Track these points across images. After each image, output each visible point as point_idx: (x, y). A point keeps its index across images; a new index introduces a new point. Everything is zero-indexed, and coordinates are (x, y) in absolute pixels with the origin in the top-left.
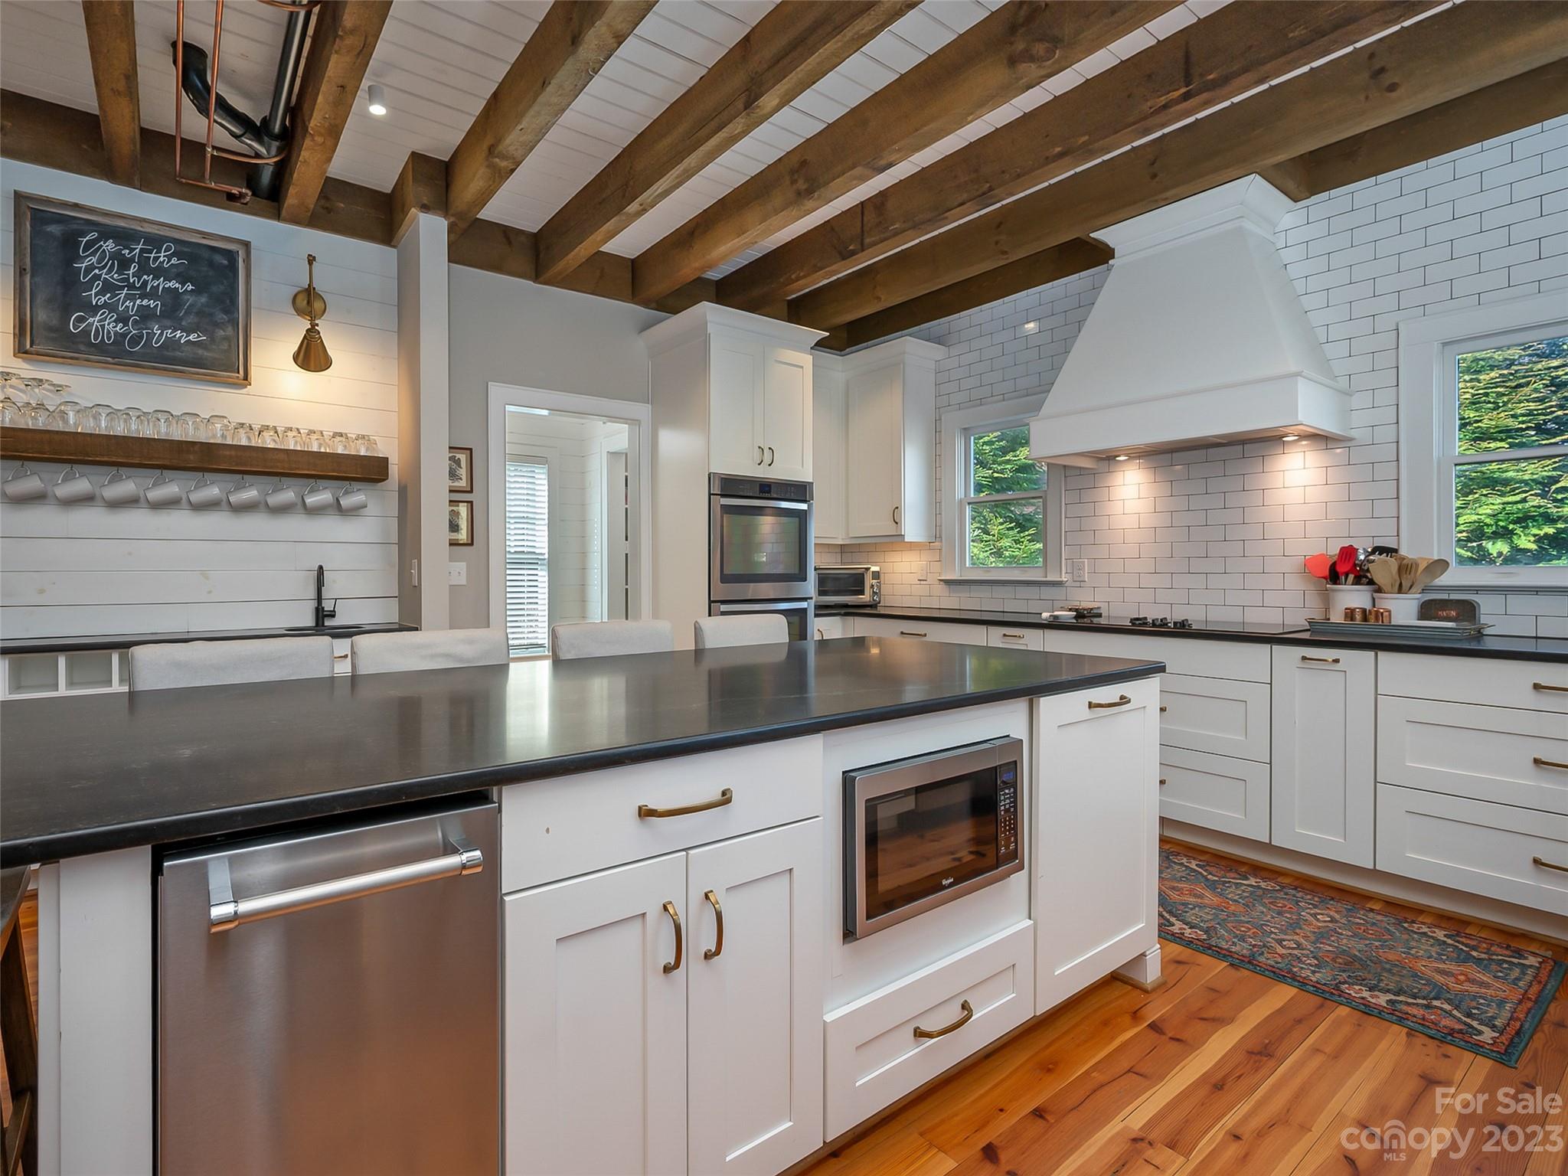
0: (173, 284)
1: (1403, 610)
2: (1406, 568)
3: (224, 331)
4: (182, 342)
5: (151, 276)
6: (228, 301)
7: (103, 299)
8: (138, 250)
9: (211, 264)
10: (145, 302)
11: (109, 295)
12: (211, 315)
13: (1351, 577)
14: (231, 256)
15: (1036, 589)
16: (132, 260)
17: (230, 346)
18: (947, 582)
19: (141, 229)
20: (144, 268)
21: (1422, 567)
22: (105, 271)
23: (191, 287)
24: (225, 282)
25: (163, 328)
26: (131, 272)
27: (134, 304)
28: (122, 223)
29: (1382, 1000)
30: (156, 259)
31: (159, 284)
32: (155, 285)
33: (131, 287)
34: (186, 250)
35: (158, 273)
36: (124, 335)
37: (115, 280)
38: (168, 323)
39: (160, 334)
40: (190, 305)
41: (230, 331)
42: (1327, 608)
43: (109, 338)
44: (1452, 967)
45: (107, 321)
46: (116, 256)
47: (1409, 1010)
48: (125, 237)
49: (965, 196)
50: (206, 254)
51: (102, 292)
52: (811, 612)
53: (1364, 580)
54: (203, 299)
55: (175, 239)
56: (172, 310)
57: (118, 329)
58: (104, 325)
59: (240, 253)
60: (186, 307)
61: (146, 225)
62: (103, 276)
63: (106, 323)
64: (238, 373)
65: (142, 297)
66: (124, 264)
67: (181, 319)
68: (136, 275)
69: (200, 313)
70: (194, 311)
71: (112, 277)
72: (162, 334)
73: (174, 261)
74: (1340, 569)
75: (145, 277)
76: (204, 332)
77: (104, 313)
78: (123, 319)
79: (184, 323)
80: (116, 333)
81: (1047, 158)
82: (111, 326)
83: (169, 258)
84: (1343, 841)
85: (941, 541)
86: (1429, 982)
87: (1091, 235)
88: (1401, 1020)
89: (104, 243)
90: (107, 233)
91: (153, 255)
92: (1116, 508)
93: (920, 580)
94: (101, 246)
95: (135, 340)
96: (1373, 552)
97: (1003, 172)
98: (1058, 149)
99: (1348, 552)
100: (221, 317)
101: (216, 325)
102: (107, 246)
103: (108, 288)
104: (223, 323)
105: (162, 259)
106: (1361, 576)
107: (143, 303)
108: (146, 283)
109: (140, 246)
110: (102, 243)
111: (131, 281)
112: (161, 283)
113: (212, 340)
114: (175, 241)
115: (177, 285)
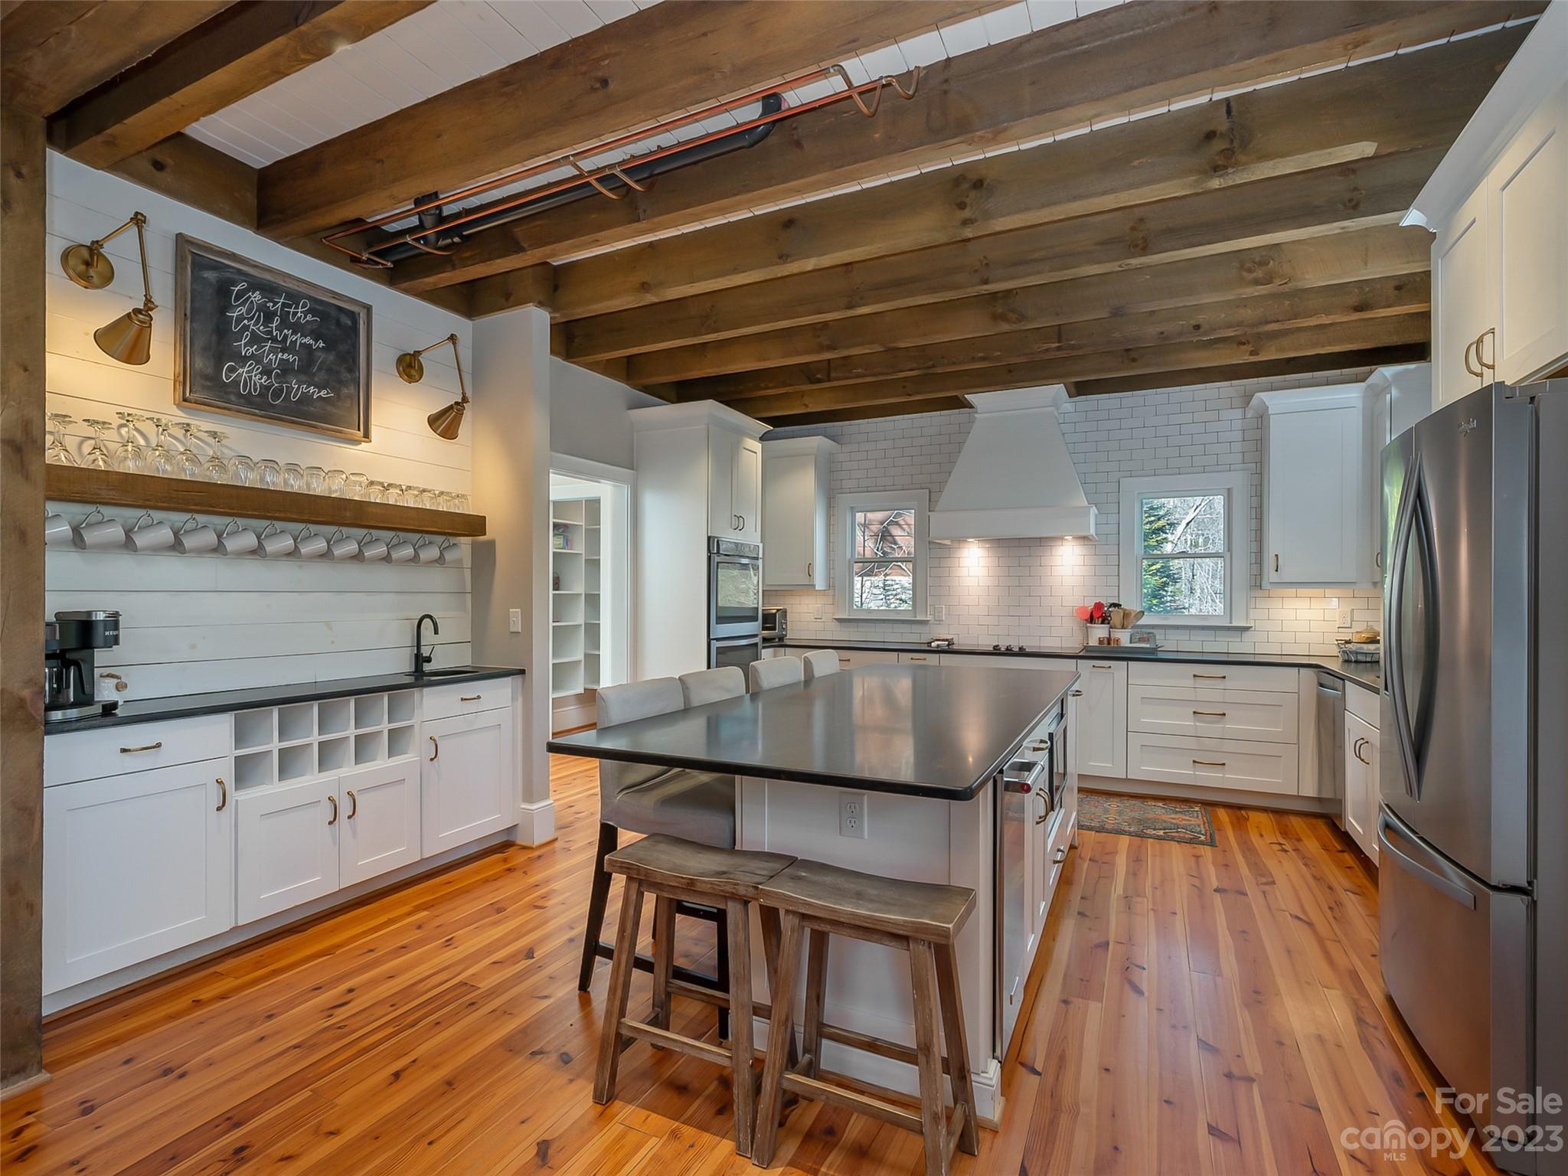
0: (308, 340)
1: (1124, 638)
2: (1126, 615)
3: (348, 389)
4: (315, 397)
5: (291, 331)
6: (351, 361)
7: (251, 351)
8: (280, 304)
9: (338, 323)
10: (285, 356)
11: (255, 347)
12: (338, 372)
13: (1100, 620)
14: (354, 317)
15: (908, 626)
16: (274, 314)
17: (352, 403)
18: (840, 620)
19: (284, 284)
20: (284, 323)
21: (1133, 614)
22: (253, 322)
23: (322, 345)
24: (349, 341)
25: (299, 383)
26: (274, 325)
27: (277, 357)
28: (268, 277)
29: (1161, 833)
30: (295, 314)
31: (297, 339)
32: (294, 339)
33: (274, 340)
34: (318, 307)
35: (296, 328)
36: (268, 388)
37: (260, 331)
38: (303, 378)
39: (298, 388)
40: (320, 363)
41: (352, 390)
42: (1087, 636)
43: (255, 390)
44: (1173, 816)
45: (254, 373)
46: (262, 308)
47: (1173, 834)
48: (270, 290)
49: (914, 365)
50: (334, 313)
51: (250, 344)
52: (760, 646)
53: (1106, 622)
54: (331, 357)
55: (310, 296)
56: (306, 367)
57: (263, 381)
58: (249, 375)
59: (361, 315)
60: (318, 364)
61: (287, 280)
62: (251, 327)
63: (253, 374)
64: (359, 430)
65: (283, 351)
66: (269, 317)
67: (314, 375)
68: (280, 329)
69: (329, 370)
70: (325, 368)
71: (258, 329)
72: (299, 387)
73: (309, 317)
74: (1095, 615)
75: (286, 331)
76: (333, 389)
77: (251, 364)
78: (267, 372)
79: (316, 379)
80: (261, 384)
81: (973, 358)
82: (257, 377)
83: (305, 314)
84: (1111, 765)
85: (834, 590)
86: (1171, 823)
87: (966, 396)
88: (1172, 839)
89: (253, 294)
90: (256, 285)
91: (292, 310)
92: (964, 572)
93: (816, 618)
94: (250, 297)
95: (277, 394)
96: (1110, 607)
97: (943, 358)
98: (980, 355)
99: (1099, 606)
100: (345, 375)
101: (341, 382)
102: (255, 297)
103: (255, 339)
104: (346, 381)
105: (299, 315)
106: (1105, 620)
107: (284, 357)
108: (286, 337)
109: (282, 301)
110: (250, 293)
111: (274, 334)
112: (300, 339)
113: (338, 395)
114: (310, 298)
115: (311, 342)
